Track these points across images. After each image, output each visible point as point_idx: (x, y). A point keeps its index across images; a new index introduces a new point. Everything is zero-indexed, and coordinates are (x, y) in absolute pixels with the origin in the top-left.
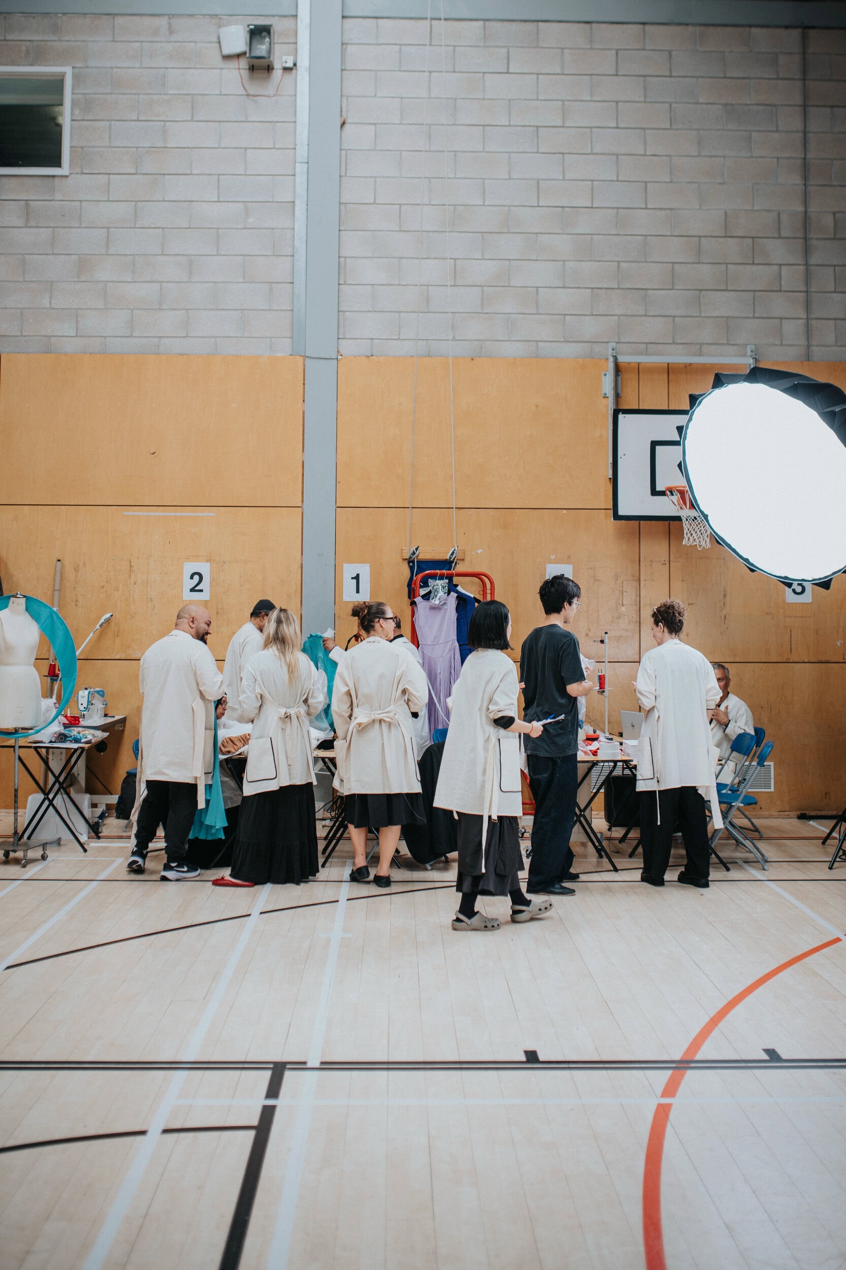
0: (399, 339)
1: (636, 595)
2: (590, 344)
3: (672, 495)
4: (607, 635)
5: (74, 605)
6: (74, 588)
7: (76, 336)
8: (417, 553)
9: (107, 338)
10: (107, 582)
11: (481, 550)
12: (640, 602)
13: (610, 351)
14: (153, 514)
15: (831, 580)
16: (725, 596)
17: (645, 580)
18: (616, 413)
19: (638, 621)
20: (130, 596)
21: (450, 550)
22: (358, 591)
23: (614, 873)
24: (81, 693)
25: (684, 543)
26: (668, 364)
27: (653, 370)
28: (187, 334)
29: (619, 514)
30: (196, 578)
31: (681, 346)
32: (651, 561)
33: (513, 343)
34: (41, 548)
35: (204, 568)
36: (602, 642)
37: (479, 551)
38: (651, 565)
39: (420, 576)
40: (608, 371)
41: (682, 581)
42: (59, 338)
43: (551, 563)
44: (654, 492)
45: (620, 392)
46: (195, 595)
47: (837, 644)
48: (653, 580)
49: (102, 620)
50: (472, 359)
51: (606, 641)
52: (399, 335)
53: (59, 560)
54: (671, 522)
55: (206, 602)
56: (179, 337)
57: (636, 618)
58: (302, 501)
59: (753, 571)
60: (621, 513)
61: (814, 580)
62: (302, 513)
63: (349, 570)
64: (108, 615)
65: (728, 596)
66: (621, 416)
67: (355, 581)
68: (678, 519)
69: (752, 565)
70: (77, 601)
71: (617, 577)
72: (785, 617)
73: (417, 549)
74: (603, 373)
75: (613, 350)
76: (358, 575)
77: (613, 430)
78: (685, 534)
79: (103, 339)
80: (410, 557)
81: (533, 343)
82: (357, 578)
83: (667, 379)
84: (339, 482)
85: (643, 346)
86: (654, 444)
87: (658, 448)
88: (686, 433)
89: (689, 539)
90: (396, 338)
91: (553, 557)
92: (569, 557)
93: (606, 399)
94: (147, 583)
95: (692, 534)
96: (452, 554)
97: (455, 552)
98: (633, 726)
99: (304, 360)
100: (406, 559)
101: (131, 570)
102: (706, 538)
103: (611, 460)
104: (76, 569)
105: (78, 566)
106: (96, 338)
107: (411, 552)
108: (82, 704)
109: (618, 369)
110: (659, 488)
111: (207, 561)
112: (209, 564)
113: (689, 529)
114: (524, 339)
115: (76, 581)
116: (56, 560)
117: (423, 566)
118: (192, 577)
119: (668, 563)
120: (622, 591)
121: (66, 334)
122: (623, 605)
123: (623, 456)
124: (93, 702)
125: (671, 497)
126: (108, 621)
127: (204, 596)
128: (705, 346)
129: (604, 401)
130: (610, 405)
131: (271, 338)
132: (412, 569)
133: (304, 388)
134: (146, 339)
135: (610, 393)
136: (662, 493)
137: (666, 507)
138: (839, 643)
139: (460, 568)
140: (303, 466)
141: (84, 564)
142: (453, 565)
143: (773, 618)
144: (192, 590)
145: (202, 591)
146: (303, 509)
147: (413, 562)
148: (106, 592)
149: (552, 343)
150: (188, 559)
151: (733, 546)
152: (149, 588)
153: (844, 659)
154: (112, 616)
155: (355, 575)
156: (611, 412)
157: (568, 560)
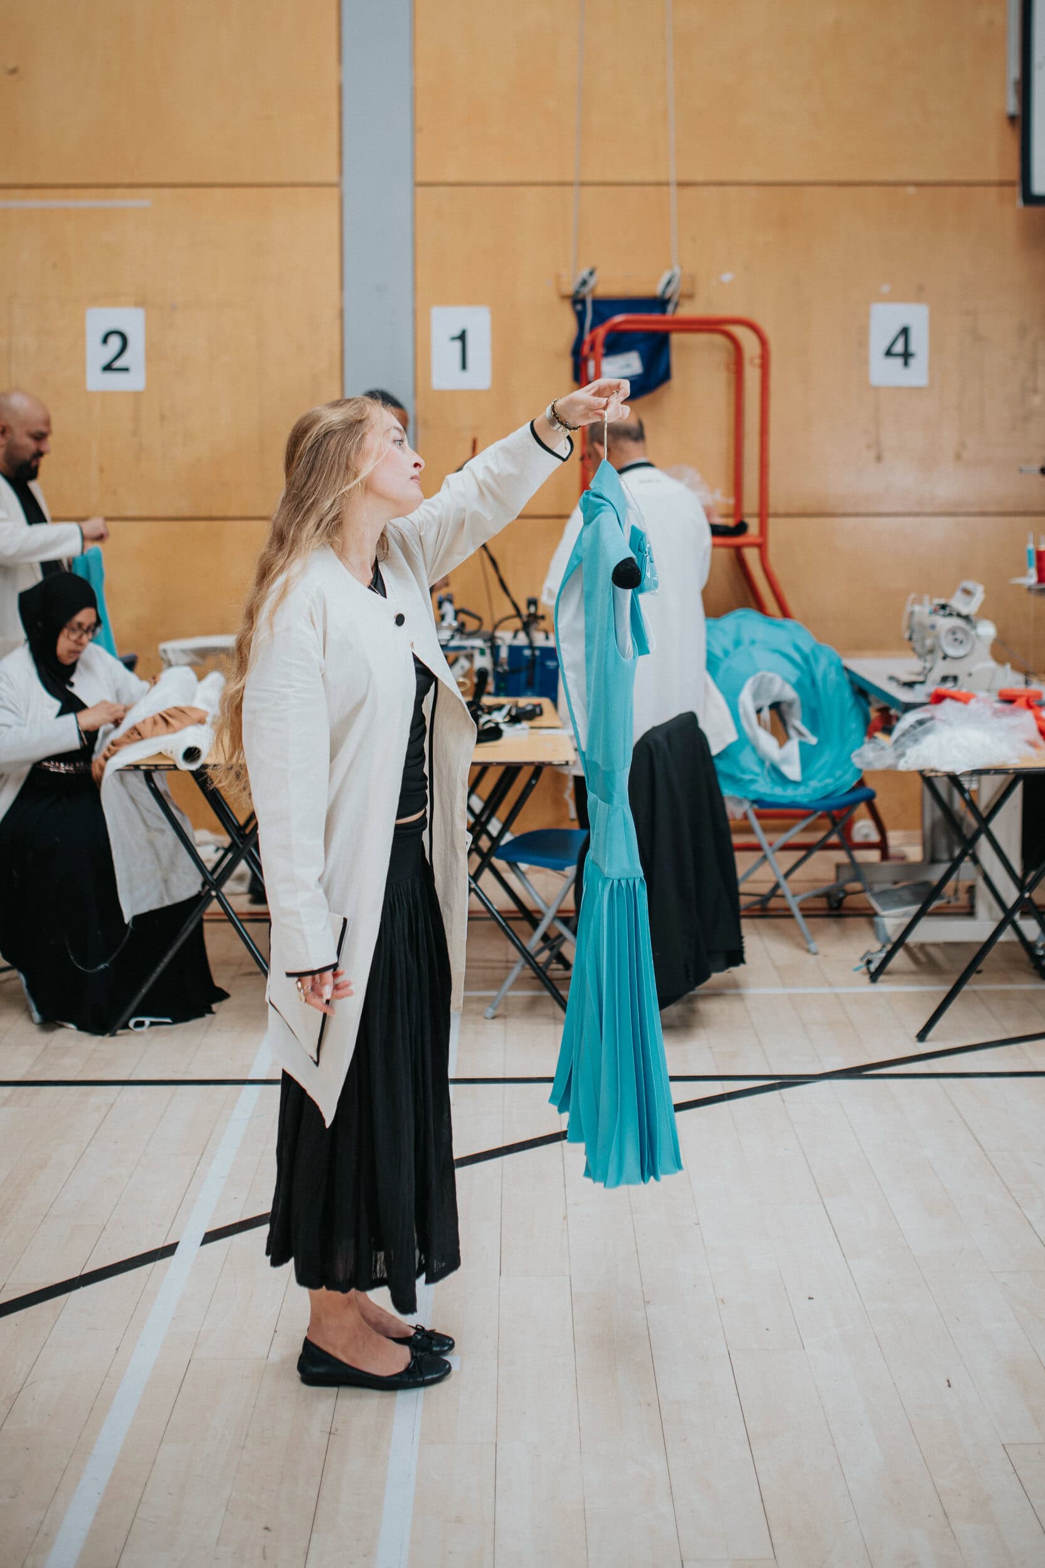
8: (591, 282)
11: (731, 276)
14: (18, 204)
21: (664, 274)
22: (464, 367)
29: (1034, 192)
30: (115, 342)
35: (132, 321)
37: (725, 278)
39: (601, 332)
43: (880, 302)
46: (114, 381)
55: (137, 395)
58: (340, 173)
60: (1037, 188)
62: (341, 198)
63: (445, 322)
67: (457, 344)
71: (1022, 331)
73: (591, 273)
76: (464, 332)
80: (577, 291)
82: (462, 337)
84: (420, 130)
91: (884, 288)
92: (921, 287)
94: (9, 354)
96: (669, 283)
97: (674, 278)
100: (568, 297)
107: (579, 280)
111: (136, 307)
112: (141, 312)
117: (604, 309)
118: (105, 340)
120: (1035, 362)
127: (134, 381)
132: (580, 317)
139: (686, 311)
140: (340, 95)
142: (671, 306)
144: (108, 368)
145: (126, 370)
146: (341, 189)
147: (583, 302)
150: (93, 302)
155: (457, 333)
157: (918, 294)
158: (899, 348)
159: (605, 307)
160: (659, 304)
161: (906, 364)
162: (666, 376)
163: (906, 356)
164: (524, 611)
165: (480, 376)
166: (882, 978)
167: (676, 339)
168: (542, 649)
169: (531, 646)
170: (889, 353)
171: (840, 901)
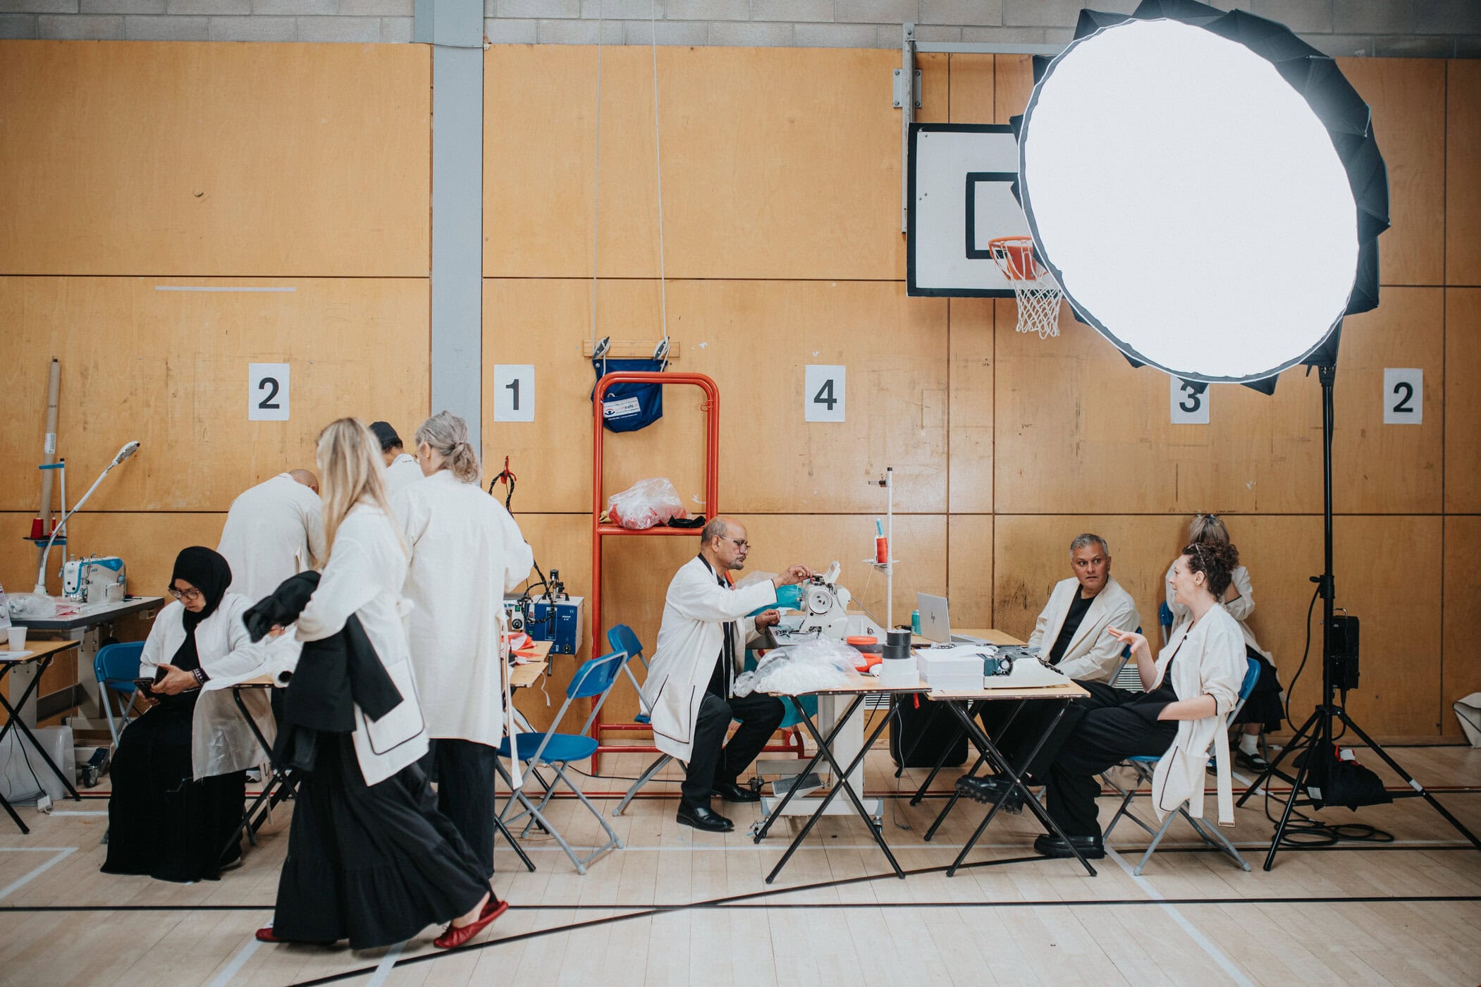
0: (580, 19)
1: (943, 412)
2: (874, 26)
3: (1002, 257)
4: (890, 472)
5: (82, 428)
6: (81, 404)
7: (79, 13)
8: (606, 348)
9: (128, 18)
10: (132, 394)
11: (705, 343)
12: (948, 422)
13: (905, 35)
14: (202, 289)
15: (1275, 378)
16: (1078, 413)
17: (957, 389)
18: (914, 129)
19: (946, 452)
20: (167, 414)
21: (657, 343)
22: (516, 407)
23: (896, 880)
24: (68, 566)
25: (1018, 330)
26: (994, 55)
27: (971, 66)
28: (252, 11)
29: (918, 286)
30: (269, 386)
31: (1015, 31)
32: (967, 361)
33: (756, 25)
34: (29, 341)
35: (281, 373)
36: (883, 483)
37: (702, 345)
38: (966, 367)
40: (902, 68)
41: (1013, 390)
42: (51, 17)
43: (812, 363)
44: (972, 253)
45: (919, 99)
47: (1247, 487)
48: (969, 389)
49: (123, 450)
50: (692, 49)
51: (890, 482)
52: (580, 12)
53: (56, 361)
54: (997, 299)
55: (284, 423)
56: (240, 15)
57: (942, 447)
58: (431, 269)
59: (1136, 364)
60: (920, 284)
61: (1247, 377)
62: (431, 287)
63: (502, 375)
64: (133, 443)
65: (1083, 413)
66: (921, 135)
67: (511, 390)
68: (1010, 294)
69: (1137, 354)
70: (86, 423)
71: (913, 384)
72: (1169, 445)
73: (606, 342)
74: (895, 70)
75: (909, 34)
76: (516, 382)
77: (909, 156)
78: (1020, 316)
79: (121, 18)
80: (596, 354)
81: (786, 25)
82: (515, 386)
83: (992, 80)
84: (487, 240)
85: (957, 30)
86: (972, 178)
87: (979, 185)
88: (1026, 128)
89: (1026, 322)
90: (576, 17)
91: (816, 354)
92: (841, 353)
93: (899, 111)
94: (193, 394)
95: (1030, 316)
96: (661, 349)
97: (665, 346)
98: (933, 618)
99: (432, 49)
100: (590, 357)
101: (168, 375)
102: (1052, 321)
103: (905, 205)
104: (84, 374)
105: (87, 370)
106: (109, 18)
107: (598, 346)
108: (69, 583)
109: (917, 66)
110: (980, 245)
111: (285, 361)
112: (287, 365)
113: (1025, 307)
114: (774, 19)
115: (84, 393)
116: (51, 360)
117: (614, 366)
118: (262, 386)
119: (992, 364)
120: (922, 405)
121: (62, 10)
122: (923, 427)
123: (923, 197)
124: (90, 579)
125: (1000, 260)
126: (131, 452)
127: (282, 415)
128: (1051, 31)
129: (896, 114)
130: (905, 118)
131: (381, 17)
132: (598, 370)
133: (432, 95)
134: (188, 19)
135: (905, 102)
136: (985, 255)
137: (990, 275)
138: (1249, 486)
139: (672, 369)
140: (431, 215)
141: (96, 366)
142: (663, 365)
143: (1150, 448)
144: (263, 405)
145: (277, 406)
146: (431, 281)
147: (601, 361)
148: (131, 408)
149: (816, 26)
150: (254, 357)
151: (1104, 324)
152: (196, 403)
153: (1256, 509)
154: (138, 445)
155: (511, 382)
156: (905, 130)
157: (839, 359)
158: (825, 395)
159: (614, 364)
160: (654, 364)
161: (830, 408)
162: (659, 414)
163: (831, 402)
164: (548, 580)
165: (527, 412)
166: (762, 840)
167: (666, 388)
168: (559, 607)
169: (552, 605)
170: (818, 400)
171: (759, 787)
